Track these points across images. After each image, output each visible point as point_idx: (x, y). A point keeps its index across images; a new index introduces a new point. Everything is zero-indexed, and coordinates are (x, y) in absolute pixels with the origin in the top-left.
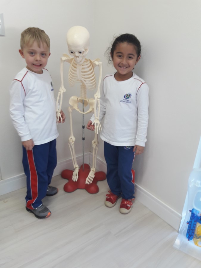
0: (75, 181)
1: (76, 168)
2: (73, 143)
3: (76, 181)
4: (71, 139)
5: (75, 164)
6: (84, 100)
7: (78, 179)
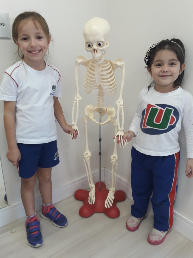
0: (91, 203)
1: (92, 188)
2: (89, 158)
3: (93, 204)
4: (86, 154)
5: (90, 183)
6: (101, 109)
7: (95, 201)
